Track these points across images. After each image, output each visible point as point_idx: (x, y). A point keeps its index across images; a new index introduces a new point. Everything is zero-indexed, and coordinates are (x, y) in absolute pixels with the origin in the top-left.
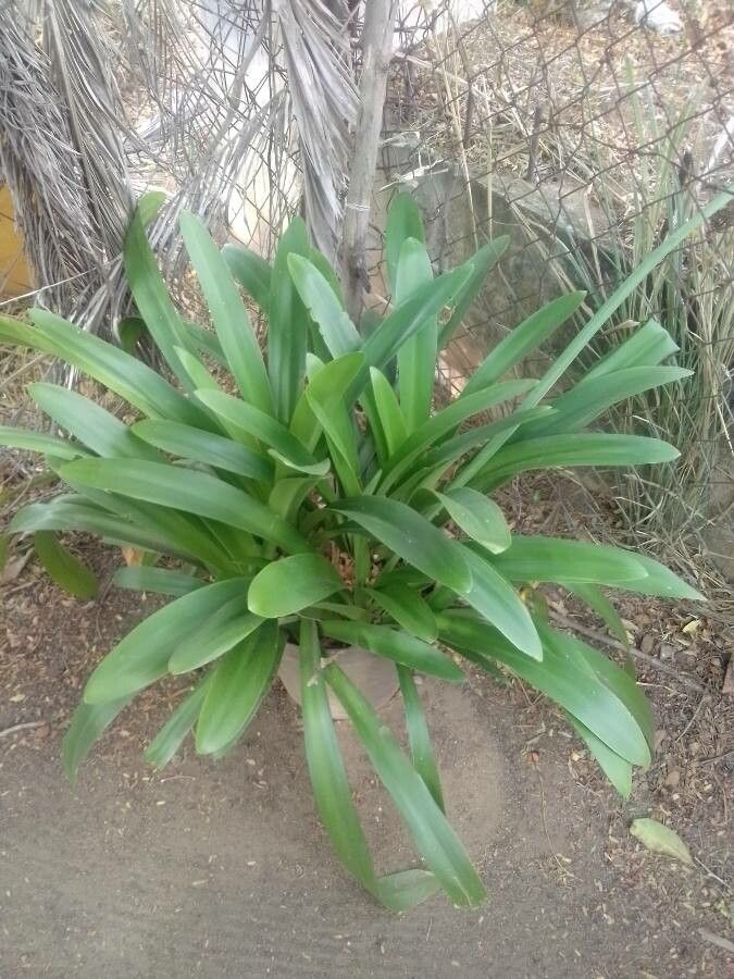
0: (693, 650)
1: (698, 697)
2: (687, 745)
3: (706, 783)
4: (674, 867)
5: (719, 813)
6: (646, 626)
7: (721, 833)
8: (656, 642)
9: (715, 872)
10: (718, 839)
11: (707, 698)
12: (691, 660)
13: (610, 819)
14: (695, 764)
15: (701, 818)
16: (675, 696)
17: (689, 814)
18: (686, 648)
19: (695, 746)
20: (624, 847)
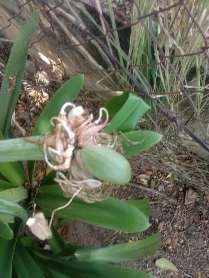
0: (171, 184)
1: (175, 206)
2: (173, 226)
3: (181, 239)
4: (172, 274)
5: (187, 251)
6: (151, 175)
7: (188, 258)
8: (156, 183)
9: (187, 273)
10: (187, 261)
11: (179, 207)
12: (171, 189)
13: (147, 262)
14: (176, 233)
15: (180, 253)
16: (166, 206)
17: (175, 252)
18: (168, 184)
19: (176, 226)
20: (153, 271)
